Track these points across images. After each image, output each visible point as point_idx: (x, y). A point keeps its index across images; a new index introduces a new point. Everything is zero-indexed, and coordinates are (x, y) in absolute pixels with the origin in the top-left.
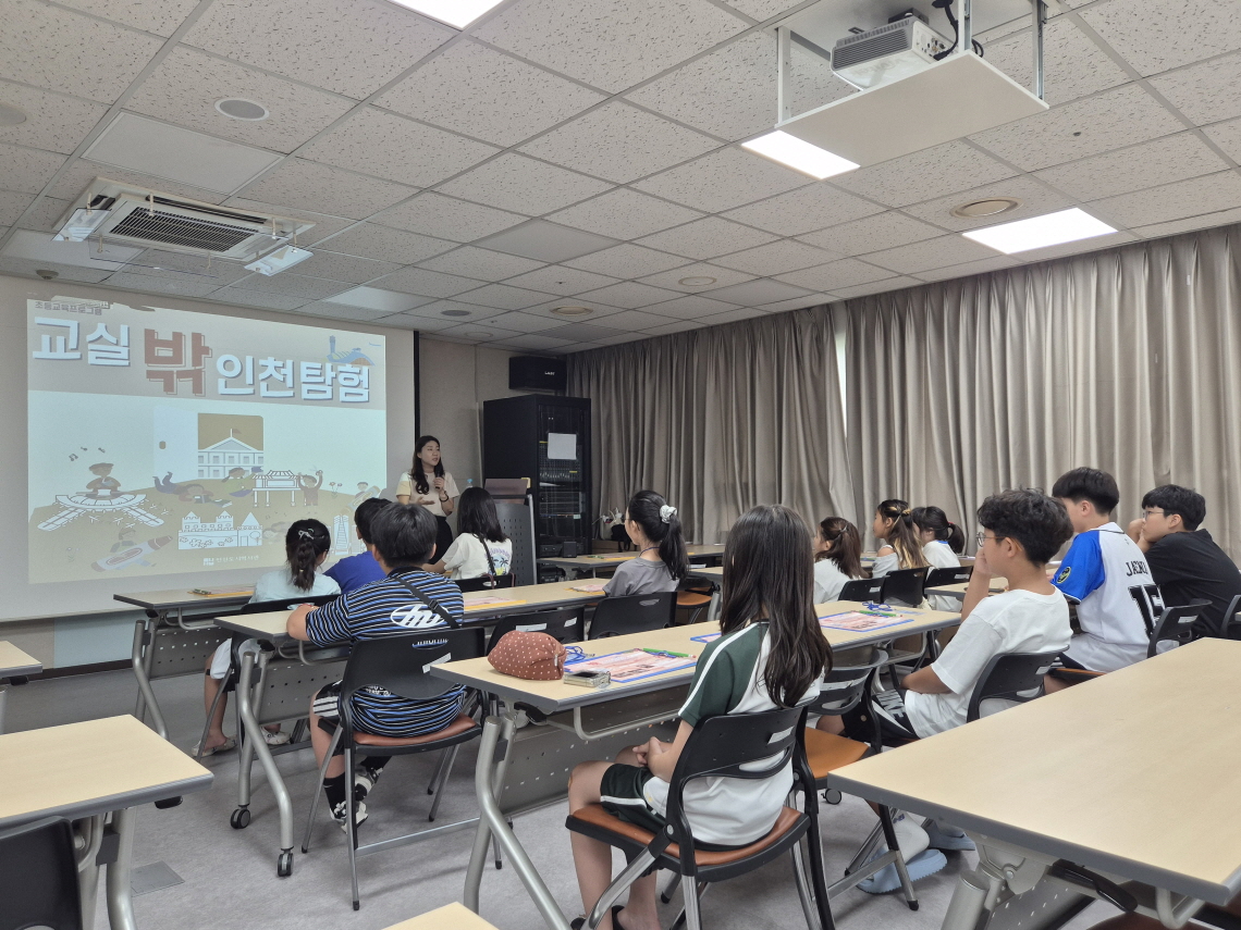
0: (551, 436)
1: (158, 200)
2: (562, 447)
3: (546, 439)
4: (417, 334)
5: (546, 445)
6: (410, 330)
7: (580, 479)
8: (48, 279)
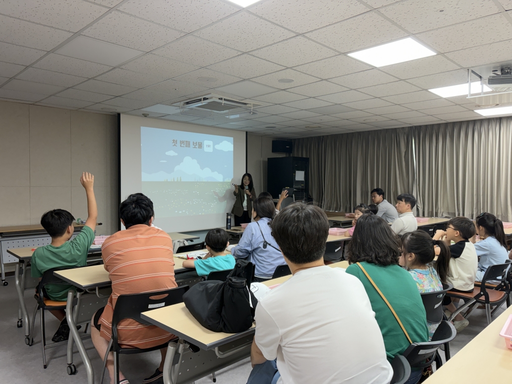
0: (297, 172)
1: (225, 100)
2: (300, 176)
3: (295, 173)
4: (247, 133)
5: (295, 175)
6: (243, 131)
7: (304, 188)
8: (146, 116)
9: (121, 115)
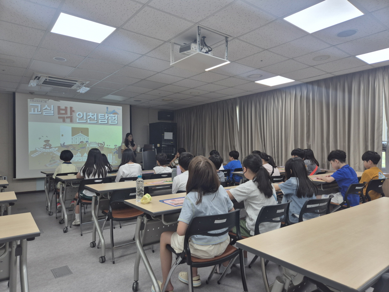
0: (165, 133)
1: (49, 77)
2: (168, 136)
6: (129, 105)
7: (174, 144)
8: (32, 94)
9: (16, 93)
